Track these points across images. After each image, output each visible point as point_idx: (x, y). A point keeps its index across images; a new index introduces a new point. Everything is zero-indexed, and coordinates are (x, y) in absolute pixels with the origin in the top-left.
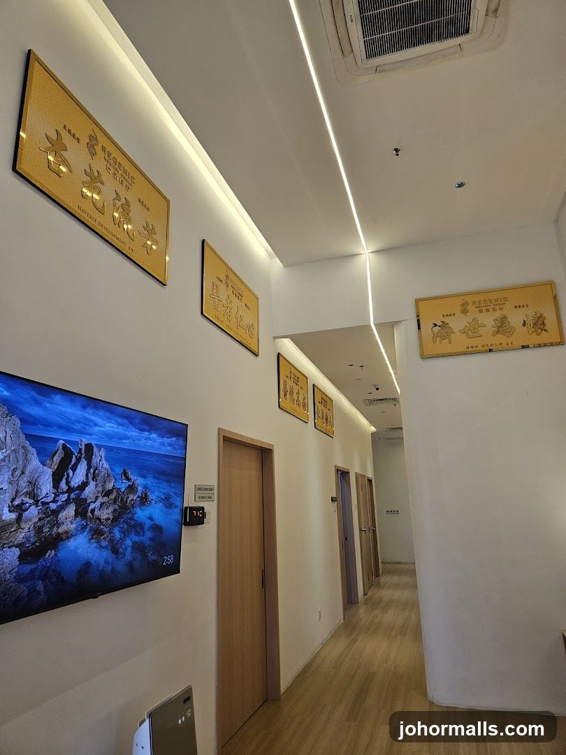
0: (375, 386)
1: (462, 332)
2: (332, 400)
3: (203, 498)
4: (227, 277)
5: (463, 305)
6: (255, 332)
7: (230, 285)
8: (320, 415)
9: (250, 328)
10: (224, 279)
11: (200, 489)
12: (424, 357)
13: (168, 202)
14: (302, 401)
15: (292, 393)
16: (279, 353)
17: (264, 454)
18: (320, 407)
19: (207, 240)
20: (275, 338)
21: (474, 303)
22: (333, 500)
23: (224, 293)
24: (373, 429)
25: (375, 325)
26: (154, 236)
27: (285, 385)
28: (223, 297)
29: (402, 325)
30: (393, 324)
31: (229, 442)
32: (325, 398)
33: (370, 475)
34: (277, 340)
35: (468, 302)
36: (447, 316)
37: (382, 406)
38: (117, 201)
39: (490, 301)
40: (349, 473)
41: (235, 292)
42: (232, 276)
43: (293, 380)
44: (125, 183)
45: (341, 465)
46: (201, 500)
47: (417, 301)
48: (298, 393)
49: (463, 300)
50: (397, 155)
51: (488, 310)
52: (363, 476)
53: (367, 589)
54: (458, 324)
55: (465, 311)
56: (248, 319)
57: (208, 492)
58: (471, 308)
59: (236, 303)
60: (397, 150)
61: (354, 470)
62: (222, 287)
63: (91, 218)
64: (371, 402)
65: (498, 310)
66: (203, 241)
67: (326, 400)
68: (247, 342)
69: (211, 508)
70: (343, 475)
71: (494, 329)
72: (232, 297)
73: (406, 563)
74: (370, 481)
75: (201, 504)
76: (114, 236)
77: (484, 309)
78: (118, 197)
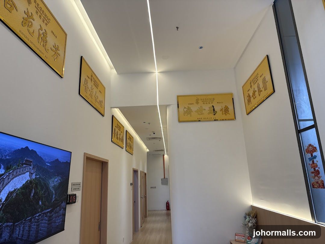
0: (153, 132)
1: (196, 112)
2: (133, 138)
3: (75, 189)
4: (92, 76)
5: (197, 100)
6: (103, 104)
7: (93, 80)
8: (128, 145)
9: (101, 102)
10: (90, 77)
11: (74, 185)
12: (180, 121)
13: (66, 35)
14: (121, 138)
15: (117, 134)
16: (113, 115)
17: (103, 165)
18: (128, 141)
19: (84, 57)
20: (111, 108)
21: (201, 99)
22: (131, 184)
23: (90, 84)
24: (148, 150)
25: (159, 105)
26: (58, 52)
27: (115, 130)
28: (90, 86)
29: (171, 107)
30: (167, 106)
31: (89, 160)
32: (131, 137)
33: (146, 172)
34: (112, 109)
35: (199, 99)
36: (190, 104)
37: (154, 141)
38: (40, 31)
39: (208, 99)
40: (138, 171)
41: (95, 84)
42: (94, 76)
43: (118, 128)
44: (45, 21)
45: (135, 168)
46: (74, 190)
47: (178, 96)
48: (120, 135)
49: (197, 98)
50: (177, 30)
51: (207, 103)
52: (143, 172)
53: (142, 224)
54: (194, 108)
55: (197, 103)
56: (100, 98)
57: (78, 186)
58: (200, 101)
59: (95, 90)
60: (177, 28)
61: (140, 169)
62: (89, 81)
63: (26, 37)
64: (150, 139)
65: (211, 103)
66: (82, 57)
67: (131, 138)
68: (99, 109)
69: (79, 194)
70: (135, 172)
71: (209, 111)
72: (94, 87)
73: (158, 211)
74: (145, 174)
75: (74, 193)
76: (38, 49)
77: (205, 102)
78: (41, 29)
